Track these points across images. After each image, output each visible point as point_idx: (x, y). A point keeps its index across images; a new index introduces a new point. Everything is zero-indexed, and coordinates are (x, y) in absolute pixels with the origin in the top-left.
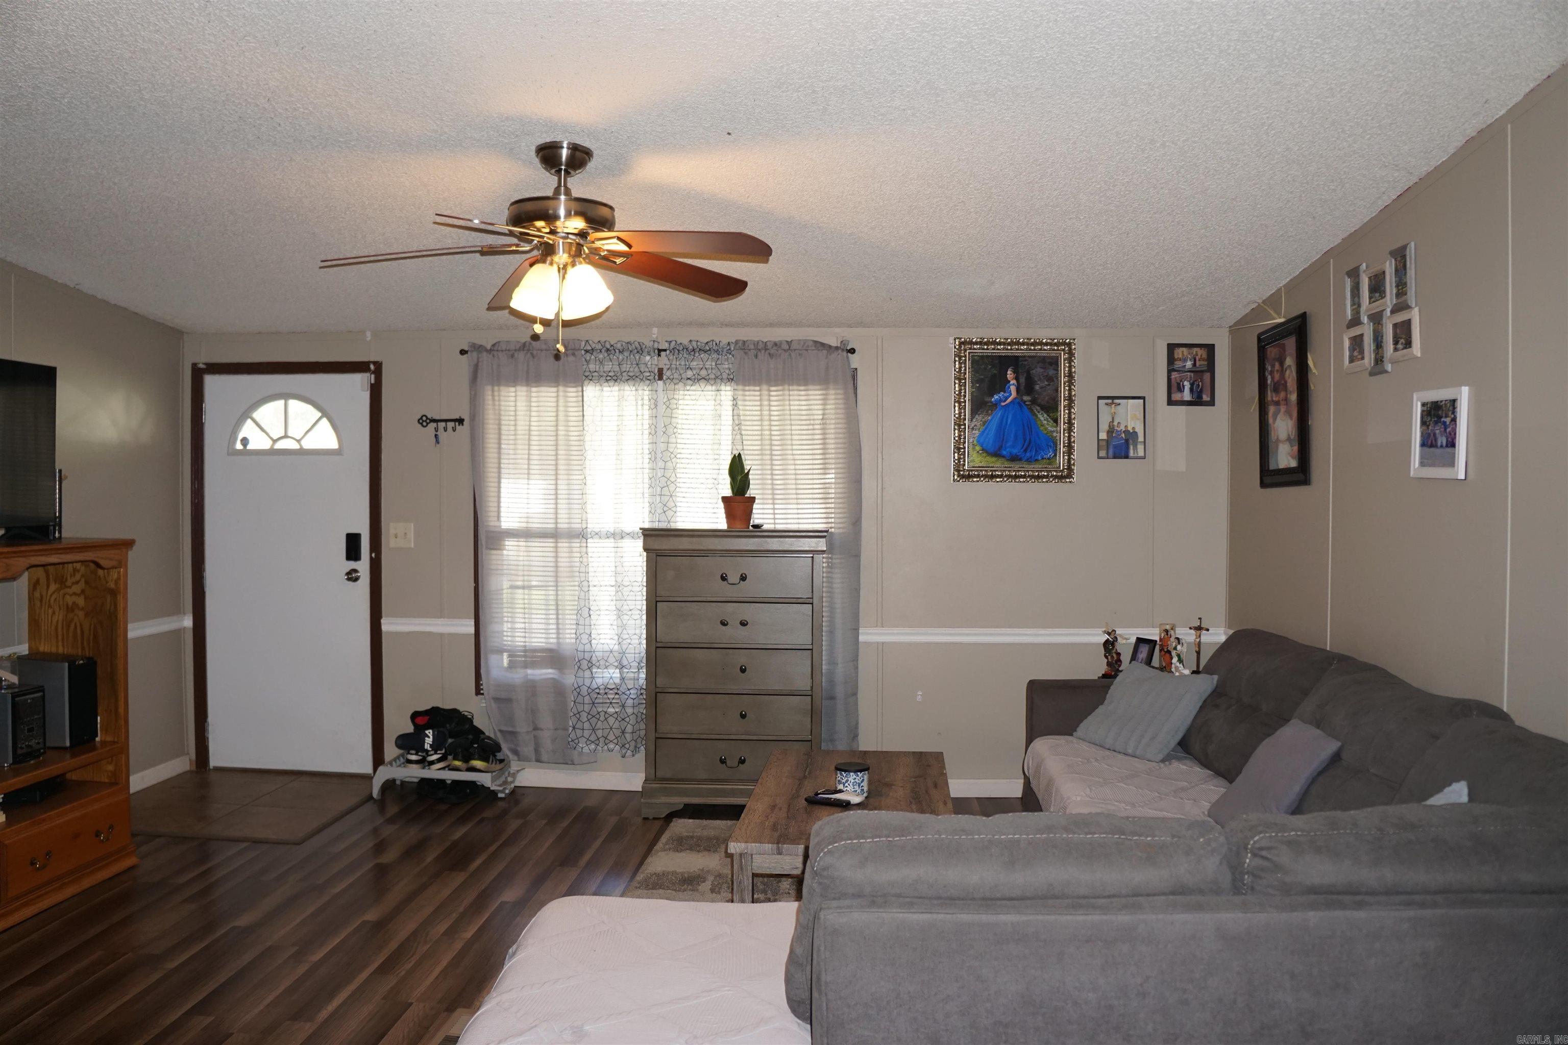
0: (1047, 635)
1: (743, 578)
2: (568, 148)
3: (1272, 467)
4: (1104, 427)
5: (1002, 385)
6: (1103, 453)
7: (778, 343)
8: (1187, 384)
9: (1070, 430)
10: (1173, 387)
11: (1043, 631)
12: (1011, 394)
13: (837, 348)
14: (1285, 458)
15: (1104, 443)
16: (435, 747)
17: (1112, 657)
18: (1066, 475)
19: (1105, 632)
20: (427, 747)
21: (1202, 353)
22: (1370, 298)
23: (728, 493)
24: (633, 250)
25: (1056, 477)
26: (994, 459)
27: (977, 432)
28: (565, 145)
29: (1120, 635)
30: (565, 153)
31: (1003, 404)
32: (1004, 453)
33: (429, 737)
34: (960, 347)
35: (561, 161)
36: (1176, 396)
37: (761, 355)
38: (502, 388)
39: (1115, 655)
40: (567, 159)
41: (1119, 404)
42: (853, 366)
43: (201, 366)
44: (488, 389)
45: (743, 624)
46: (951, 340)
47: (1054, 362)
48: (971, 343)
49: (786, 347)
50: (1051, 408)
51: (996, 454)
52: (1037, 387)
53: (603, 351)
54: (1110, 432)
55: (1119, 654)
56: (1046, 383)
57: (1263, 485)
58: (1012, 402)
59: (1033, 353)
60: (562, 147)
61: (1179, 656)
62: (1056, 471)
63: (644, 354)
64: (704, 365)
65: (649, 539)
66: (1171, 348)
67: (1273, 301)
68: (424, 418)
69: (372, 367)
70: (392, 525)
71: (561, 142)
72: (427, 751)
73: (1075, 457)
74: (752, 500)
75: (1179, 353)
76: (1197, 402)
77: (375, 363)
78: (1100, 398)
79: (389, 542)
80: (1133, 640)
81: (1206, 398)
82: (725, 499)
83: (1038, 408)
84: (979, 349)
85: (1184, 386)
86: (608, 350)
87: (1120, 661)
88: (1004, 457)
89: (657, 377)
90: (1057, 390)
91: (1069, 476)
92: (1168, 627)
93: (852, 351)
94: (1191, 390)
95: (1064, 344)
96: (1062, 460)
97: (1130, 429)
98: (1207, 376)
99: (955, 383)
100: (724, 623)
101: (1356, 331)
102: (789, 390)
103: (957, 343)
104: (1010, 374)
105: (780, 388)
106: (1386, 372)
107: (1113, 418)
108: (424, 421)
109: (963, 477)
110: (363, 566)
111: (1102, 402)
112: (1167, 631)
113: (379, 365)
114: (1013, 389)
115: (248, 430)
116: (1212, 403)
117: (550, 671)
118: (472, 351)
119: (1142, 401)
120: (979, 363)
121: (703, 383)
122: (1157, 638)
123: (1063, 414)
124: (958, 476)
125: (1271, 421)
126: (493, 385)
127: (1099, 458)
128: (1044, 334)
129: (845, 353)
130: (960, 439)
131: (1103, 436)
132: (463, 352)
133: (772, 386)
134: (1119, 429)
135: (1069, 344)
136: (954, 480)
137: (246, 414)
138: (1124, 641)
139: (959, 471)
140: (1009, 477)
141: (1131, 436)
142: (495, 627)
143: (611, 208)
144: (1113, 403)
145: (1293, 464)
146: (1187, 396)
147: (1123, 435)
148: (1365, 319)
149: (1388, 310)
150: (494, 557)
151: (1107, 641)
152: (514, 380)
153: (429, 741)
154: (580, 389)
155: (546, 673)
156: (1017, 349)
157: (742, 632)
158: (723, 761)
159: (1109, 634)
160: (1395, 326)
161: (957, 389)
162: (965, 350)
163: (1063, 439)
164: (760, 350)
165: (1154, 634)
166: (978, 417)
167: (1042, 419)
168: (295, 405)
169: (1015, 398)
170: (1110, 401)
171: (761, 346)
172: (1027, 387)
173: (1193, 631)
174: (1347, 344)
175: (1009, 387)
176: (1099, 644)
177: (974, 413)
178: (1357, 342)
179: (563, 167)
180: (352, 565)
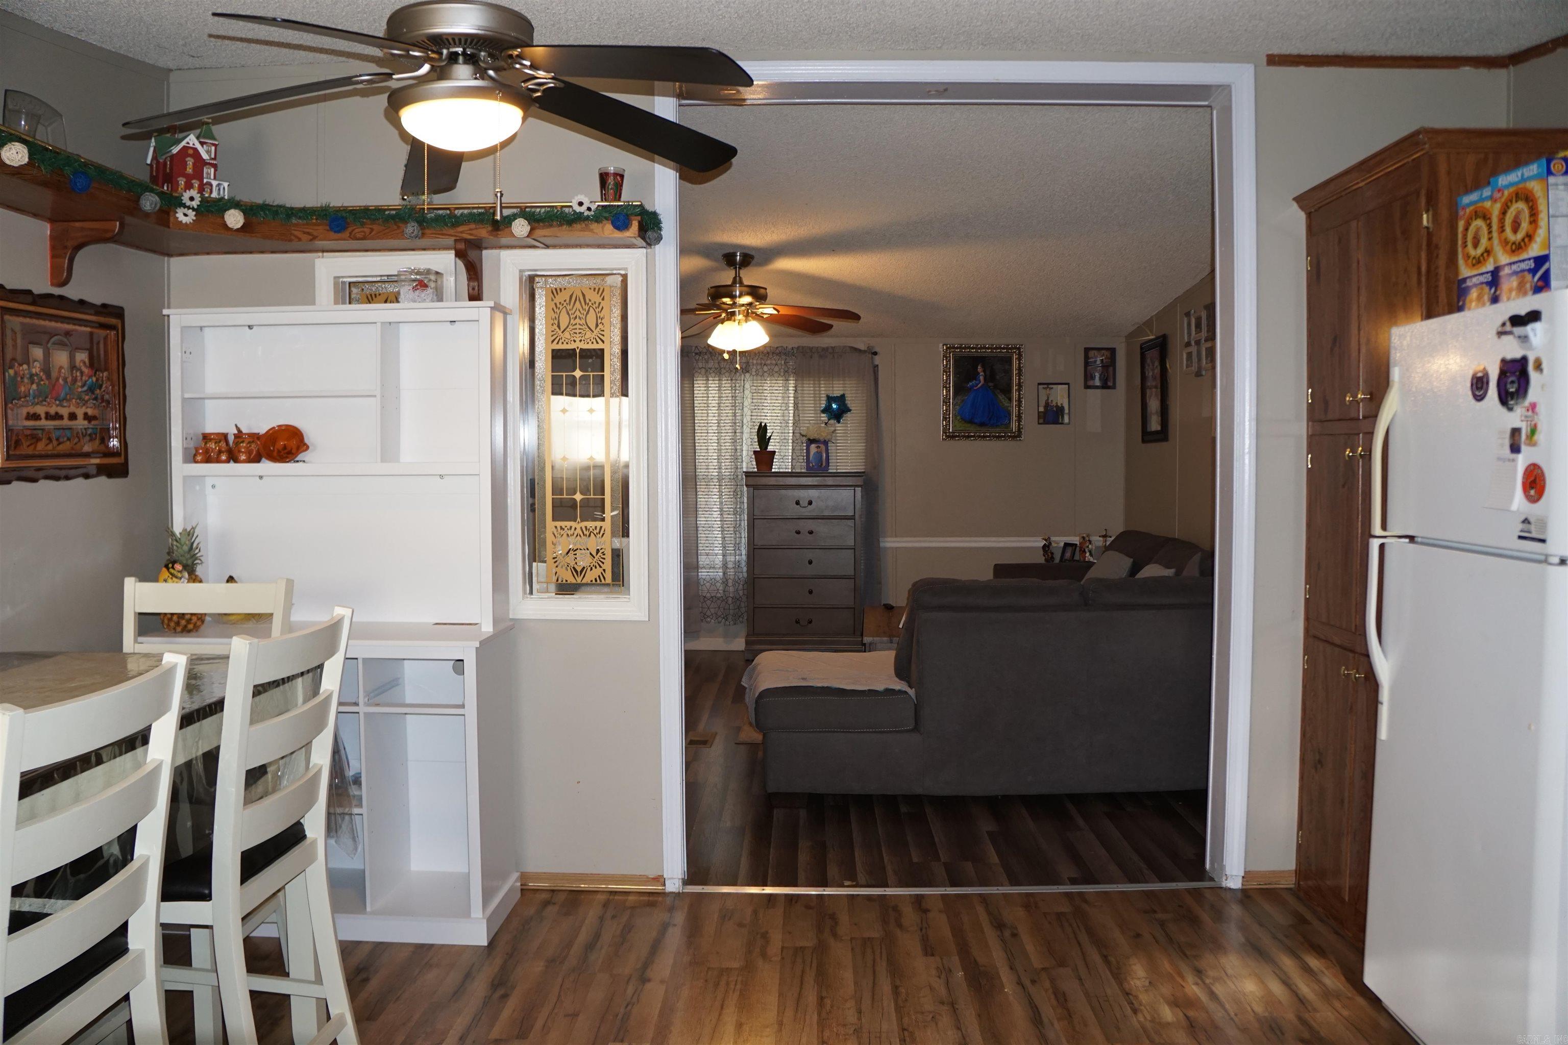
0: (1005, 542)
3: (1149, 430)
4: (1042, 403)
5: (975, 376)
6: (1041, 421)
8: (1097, 375)
9: (1019, 405)
10: (1088, 376)
11: (1003, 539)
12: (980, 382)
13: (865, 352)
14: (1155, 425)
15: (1042, 414)
17: (1048, 555)
18: (1017, 436)
19: (1043, 539)
21: (1107, 353)
22: (1195, 331)
24: (780, 313)
25: (1010, 437)
26: (969, 425)
27: (958, 407)
29: (1053, 541)
31: (975, 388)
32: (976, 421)
34: (946, 349)
36: (1090, 383)
39: (1049, 554)
41: (1052, 388)
42: (876, 363)
45: (811, 532)
46: (941, 345)
47: (1009, 361)
48: (954, 348)
49: (830, 350)
50: (1007, 391)
51: (971, 422)
52: (998, 377)
54: (1047, 405)
55: (1052, 554)
56: (1004, 374)
57: (1144, 441)
58: (981, 387)
59: (994, 355)
61: (1090, 552)
62: (1010, 433)
65: (749, 478)
66: (1087, 350)
67: (1148, 323)
73: (1023, 423)
75: (1091, 354)
76: (1105, 386)
78: (1039, 384)
80: (1062, 544)
81: (1110, 384)
83: (999, 391)
84: (959, 352)
85: (1095, 376)
87: (1054, 558)
88: (975, 423)
90: (1011, 379)
91: (1019, 435)
92: (1084, 535)
93: (875, 353)
94: (1100, 379)
95: (1015, 348)
96: (1014, 426)
97: (1059, 404)
98: (1111, 369)
99: (943, 375)
100: (798, 532)
101: (1189, 349)
103: (945, 348)
104: (980, 369)
106: (1202, 375)
107: (1048, 397)
109: (947, 437)
111: (1041, 387)
112: (1084, 538)
114: (982, 378)
116: (1114, 387)
119: (1067, 386)
120: (958, 361)
122: (1078, 543)
123: (1015, 395)
124: (946, 436)
125: (1148, 401)
127: (1039, 424)
128: (1002, 341)
129: (870, 356)
130: (947, 411)
131: (1041, 409)
134: (1052, 405)
135: (1019, 349)
136: (943, 439)
138: (1056, 545)
139: (946, 433)
140: (964, 436)
141: (1060, 410)
143: (766, 289)
144: (1048, 387)
145: (1159, 428)
146: (1097, 382)
147: (1055, 409)
148: (1193, 343)
149: (1203, 340)
151: (1045, 545)
156: (985, 352)
158: (797, 622)
159: (1046, 540)
160: (1206, 349)
161: (945, 378)
162: (950, 353)
163: (1015, 411)
165: (1076, 540)
166: (959, 398)
167: (1001, 398)
169: (983, 385)
170: (1046, 386)
172: (991, 377)
173: (1101, 539)
174: (1185, 356)
175: (979, 377)
176: (1039, 547)
177: (956, 394)
178: (1190, 355)
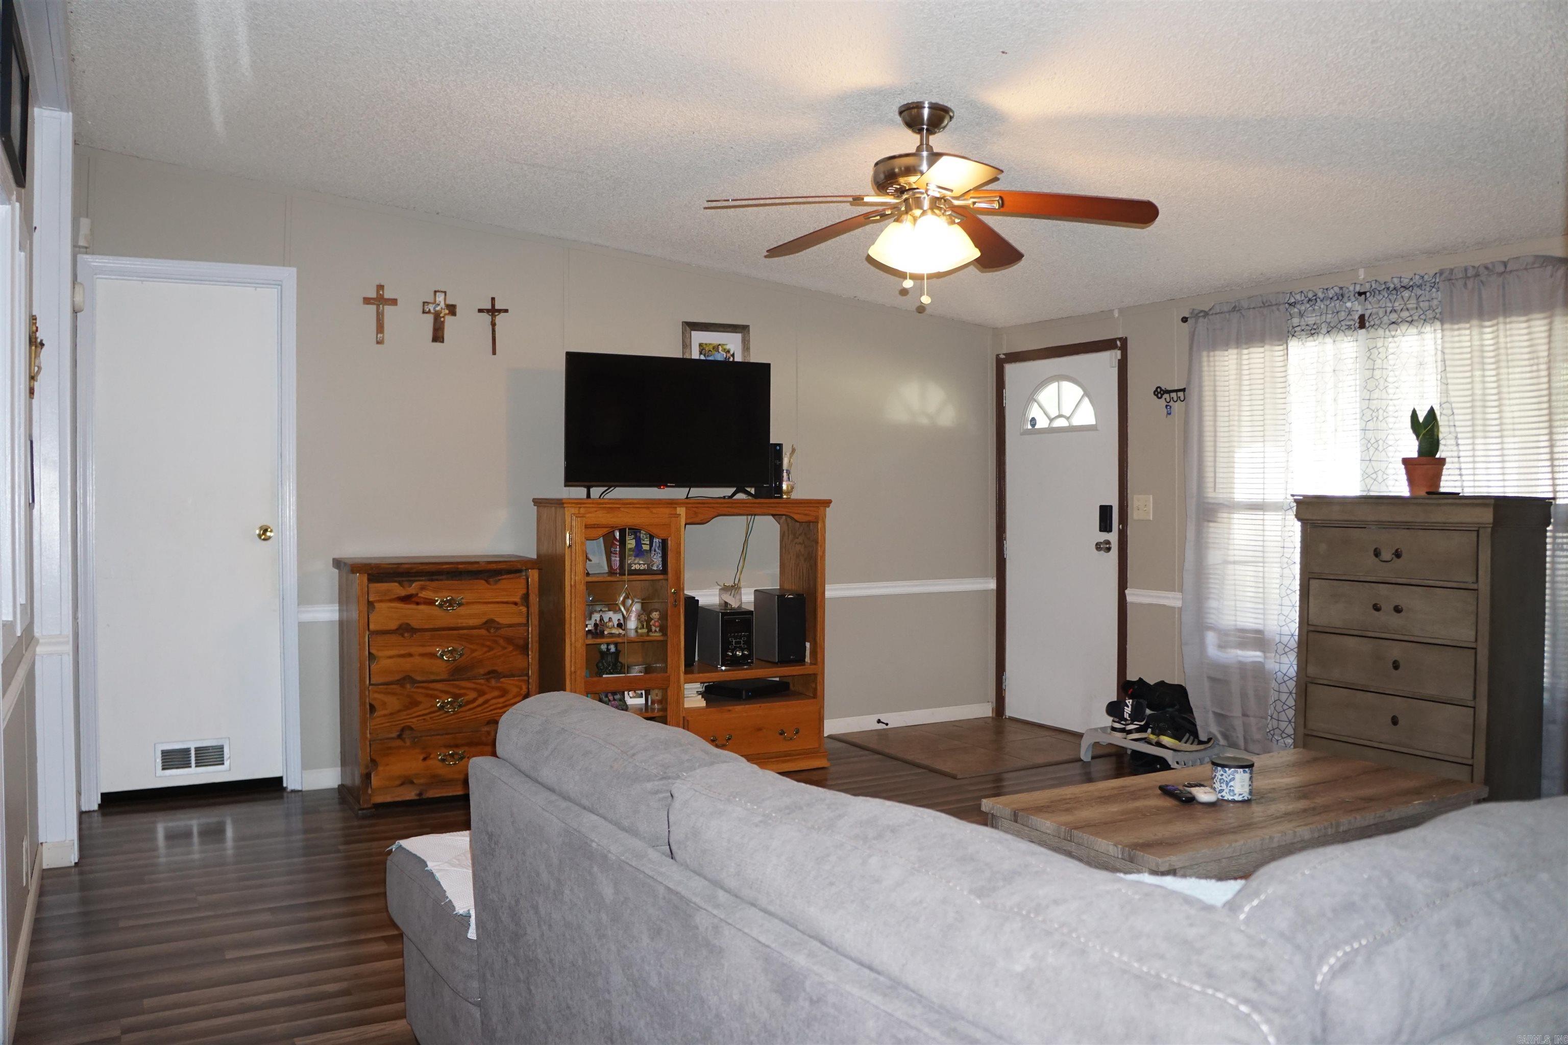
1: (1398, 554)
2: (929, 108)
7: (1490, 266)
16: (1134, 717)
20: (1126, 716)
23: (1414, 454)
28: (926, 105)
30: (926, 112)
33: (1128, 707)
35: (923, 119)
37: (1470, 284)
38: (1217, 353)
40: (929, 119)
43: (1002, 356)
44: (1205, 354)
53: (1305, 302)
60: (924, 107)
63: (1345, 299)
64: (1405, 304)
68: (1159, 390)
69: (1118, 343)
70: (1135, 497)
71: (923, 103)
72: (1126, 720)
74: (1442, 461)
77: (1120, 339)
79: (1134, 515)
82: (1406, 462)
86: (1310, 300)
89: (1357, 325)
102: (1505, 323)
105: (1495, 322)
108: (1160, 392)
110: (1113, 537)
113: (1124, 341)
115: (1034, 412)
117: (1258, 653)
118: (1191, 318)
121: (1404, 327)
126: (1209, 352)
132: (1185, 320)
133: (1484, 321)
137: (1031, 398)
142: (1213, 604)
150: (1211, 530)
152: (1226, 345)
153: (1128, 710)
154: (1285, 345)
155: (1253, 655)
157: (1395, 621)
164: (1469, 278)
168: (1066, 385)
171: (1471, 272)
179: (925, 127)
180: (1104, 536)
